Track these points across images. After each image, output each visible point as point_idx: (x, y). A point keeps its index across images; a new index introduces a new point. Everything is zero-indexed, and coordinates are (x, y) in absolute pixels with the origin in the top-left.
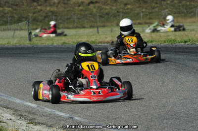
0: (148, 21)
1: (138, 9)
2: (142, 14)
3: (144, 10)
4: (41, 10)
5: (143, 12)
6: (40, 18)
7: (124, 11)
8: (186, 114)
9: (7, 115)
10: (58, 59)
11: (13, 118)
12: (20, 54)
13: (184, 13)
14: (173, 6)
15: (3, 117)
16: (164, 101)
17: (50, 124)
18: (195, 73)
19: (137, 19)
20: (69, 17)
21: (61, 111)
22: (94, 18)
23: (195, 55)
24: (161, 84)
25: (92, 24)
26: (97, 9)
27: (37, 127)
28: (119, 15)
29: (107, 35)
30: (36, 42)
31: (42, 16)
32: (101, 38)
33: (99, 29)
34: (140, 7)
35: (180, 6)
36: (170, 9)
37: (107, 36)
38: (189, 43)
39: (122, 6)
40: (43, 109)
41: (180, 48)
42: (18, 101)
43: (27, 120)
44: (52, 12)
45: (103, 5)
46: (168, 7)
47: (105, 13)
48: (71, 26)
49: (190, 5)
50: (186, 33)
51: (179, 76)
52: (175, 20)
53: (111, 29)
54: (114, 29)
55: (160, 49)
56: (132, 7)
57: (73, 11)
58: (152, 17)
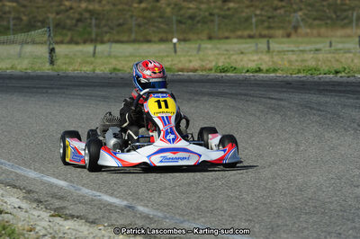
0: (265, 32)
1: (247, 10)
2: (254, 20)
3: (258, 12)
4: (71, 8)
5: (256, 15)
6: (68, 22)
7: (222, 13)
8: (341, 205)
9: (13, 200)
10: (105, 98)
11: (24, 205)
12: (35, 87)
13: (329, 18)
15: (6, 202)
16: (300, 179)
17: (92, 217)
18: (355, 130)
19: (245, 29)
20: (121, 21)
21: (112, 195)
22: (167, 25)
23: (355, 96)
26: (173, 9)
27: (68, 225)
28: (212, 21)
29: (191, 56)
30: (64, 66)
32: (180, 61)
33: (178, 45)
34: (252, 6)
35: (323, 6)
36: (306, 12)
37: (191, 58)
38: (343, 74)
39: (219, 3)
40: (80, 190)
41: (327, 83)
42: (32, 174)
43: (51, 209)
44: (92, 13)
45: (185, 1)
46: (303, 7)
47: (187, 16)
48: (125, 38)
49: (342, 4)
50: (337, 56)
51: (327, 135)
52: (315, 32)
53: (197, 46)
54: (203, 46)
55: (290, 84)
56: (236, 6)
57: (129, 10)
58: (272, 25)
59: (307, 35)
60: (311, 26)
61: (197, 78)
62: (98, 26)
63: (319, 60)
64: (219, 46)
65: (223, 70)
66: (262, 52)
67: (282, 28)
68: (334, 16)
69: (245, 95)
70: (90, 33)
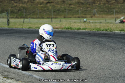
0: (84, 16)
1: (78, 8)
2: (80, 11)
3: (81, 9)
5: (81, 10)
6: (16, 11)
7: (69, 9)
8: (104, 76)
10: (26, 37)
12: (1, 33)
13: (106, 11)
14: (100, 7)
16: (91, 67)
17: (17, 79)
18: (111, 50)
19: (77, 14)
20: (34, 11)
22: (50, 12)
23: (112, 38)
24: (89, 57)
25: (49, 16)
26: (52, 7)
27: (9, 81)
28: (66, 11)
30: (12, 26)
31: (17, 10)
33: (53, 20)
35: (104, 7)
36: (98, 9)
37: (57, 24)
38: (108, 31)
39: (68, 5)
41: (103, 34)
43: (3, 76)
44: (24, 8)
45: (56, 4)
46: (97, 7)
47: (57, 9)
48: (35, 17)
49: (111, 7)
50: (107, 25)
51: (101, 52)
52: (101, 16)
53: (60, 20)
54: (62, 20)
55: (90, 34)
56: (74, 6)
57: (37, 7)
58: (86, 13)
59: (98, 17)
60: (100, 14)
61: (58, 31)
62: (25, 12)
63: (101, 26)
64: (67, 20)
65: (67, 29)
66: (82, 23)
67: (90, 14)
68: (108, 11)
69: (74, 37)
70: (23, 15)
